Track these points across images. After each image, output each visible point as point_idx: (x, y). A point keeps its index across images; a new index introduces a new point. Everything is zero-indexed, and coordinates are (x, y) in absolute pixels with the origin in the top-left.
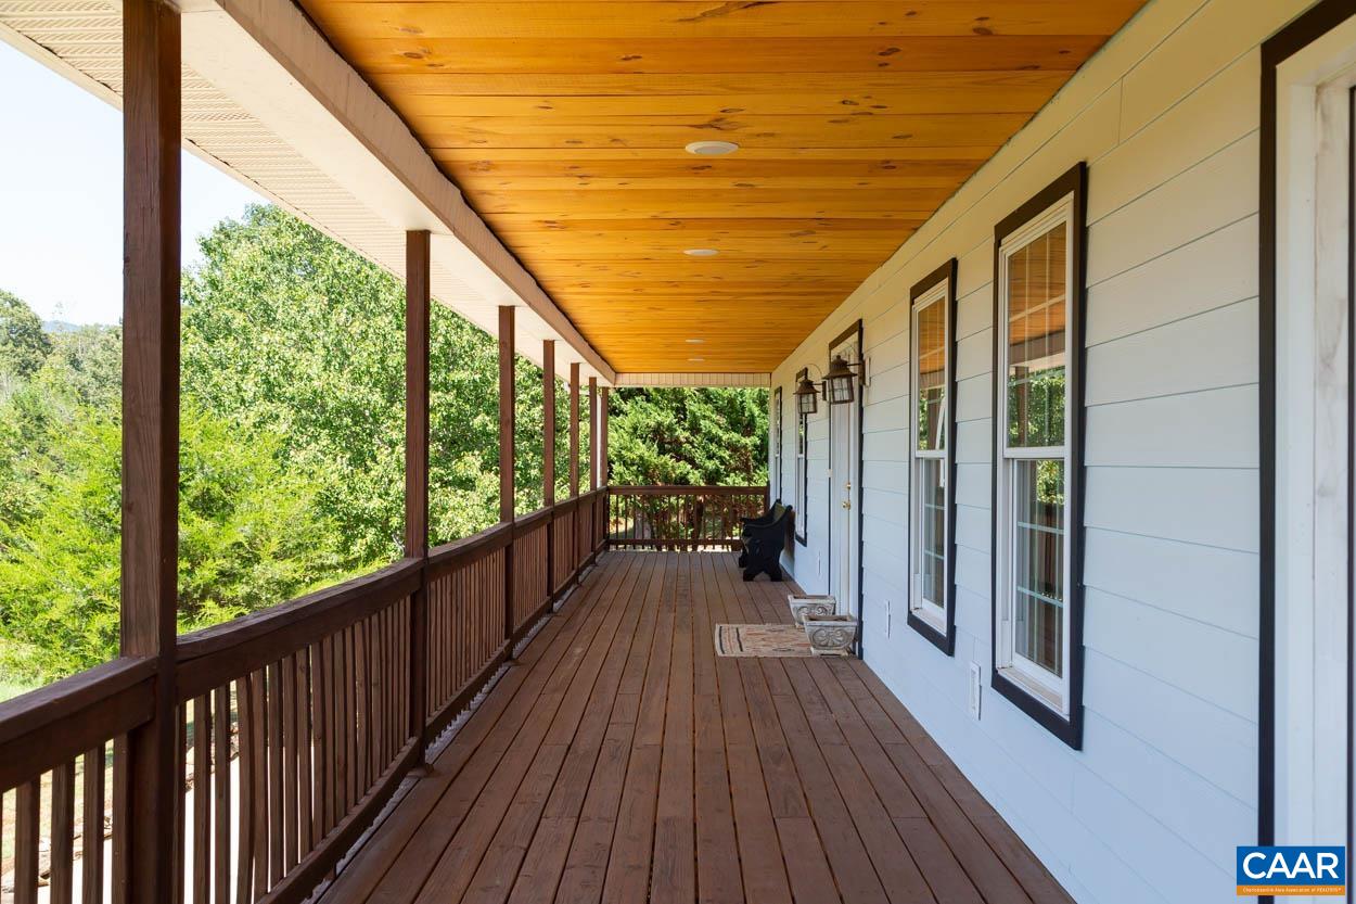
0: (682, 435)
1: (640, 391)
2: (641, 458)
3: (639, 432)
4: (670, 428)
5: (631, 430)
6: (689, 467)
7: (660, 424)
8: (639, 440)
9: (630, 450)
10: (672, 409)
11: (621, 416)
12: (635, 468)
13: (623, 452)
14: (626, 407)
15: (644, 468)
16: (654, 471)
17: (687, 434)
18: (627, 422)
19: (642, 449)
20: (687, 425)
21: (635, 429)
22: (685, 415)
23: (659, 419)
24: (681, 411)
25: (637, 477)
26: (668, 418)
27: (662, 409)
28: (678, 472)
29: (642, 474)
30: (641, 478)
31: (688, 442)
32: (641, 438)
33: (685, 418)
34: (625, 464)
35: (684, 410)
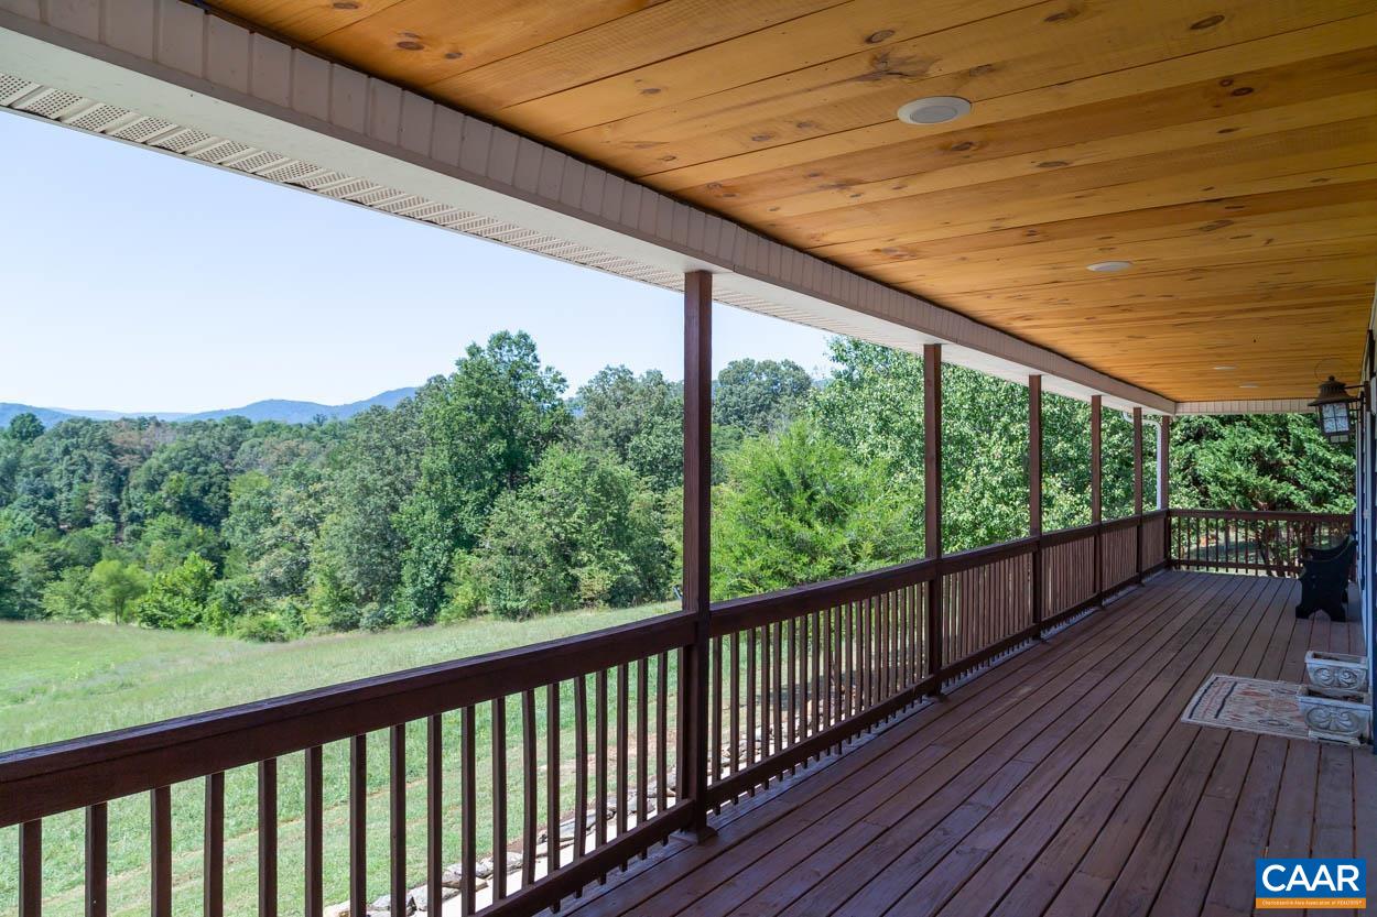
0: (1284, 457)
1: (1240, 418)
2: (1239, 479)
3: (1237, 455)
4: (1271, 451)
5: (1229, 454)
6: (1293, 488)
7: (1259, 448)
8: (1237, 463)
9: (1227, 471)
10: (1274, 432)
11: (1219, 441)
12: (1234, 488)
13: (1219, 474)
14: (1225, 431)
15: (1243, 488)
16: (1253, 491)
17: (1291, 457)
18: (1225, 446)
19: (1239, 470)
20: (1290, 448)
21: (1233, 452)
22: (1288, 439)
23: (1259, 442)
24: (1283, 434)
25: (1234, 496)
26: (1268, 441)
27: (1262, 433)
28: (1280, 492)
29: (1240, 492)
30: (1238, 498)
31: (1292, 464)
32: (1240, 460)
33: (1289, 441)
34: (1222, 484)
35: (1287, 434)
